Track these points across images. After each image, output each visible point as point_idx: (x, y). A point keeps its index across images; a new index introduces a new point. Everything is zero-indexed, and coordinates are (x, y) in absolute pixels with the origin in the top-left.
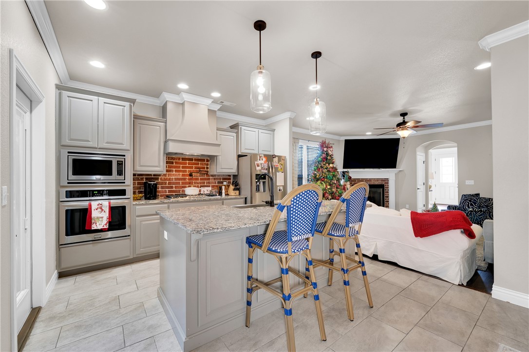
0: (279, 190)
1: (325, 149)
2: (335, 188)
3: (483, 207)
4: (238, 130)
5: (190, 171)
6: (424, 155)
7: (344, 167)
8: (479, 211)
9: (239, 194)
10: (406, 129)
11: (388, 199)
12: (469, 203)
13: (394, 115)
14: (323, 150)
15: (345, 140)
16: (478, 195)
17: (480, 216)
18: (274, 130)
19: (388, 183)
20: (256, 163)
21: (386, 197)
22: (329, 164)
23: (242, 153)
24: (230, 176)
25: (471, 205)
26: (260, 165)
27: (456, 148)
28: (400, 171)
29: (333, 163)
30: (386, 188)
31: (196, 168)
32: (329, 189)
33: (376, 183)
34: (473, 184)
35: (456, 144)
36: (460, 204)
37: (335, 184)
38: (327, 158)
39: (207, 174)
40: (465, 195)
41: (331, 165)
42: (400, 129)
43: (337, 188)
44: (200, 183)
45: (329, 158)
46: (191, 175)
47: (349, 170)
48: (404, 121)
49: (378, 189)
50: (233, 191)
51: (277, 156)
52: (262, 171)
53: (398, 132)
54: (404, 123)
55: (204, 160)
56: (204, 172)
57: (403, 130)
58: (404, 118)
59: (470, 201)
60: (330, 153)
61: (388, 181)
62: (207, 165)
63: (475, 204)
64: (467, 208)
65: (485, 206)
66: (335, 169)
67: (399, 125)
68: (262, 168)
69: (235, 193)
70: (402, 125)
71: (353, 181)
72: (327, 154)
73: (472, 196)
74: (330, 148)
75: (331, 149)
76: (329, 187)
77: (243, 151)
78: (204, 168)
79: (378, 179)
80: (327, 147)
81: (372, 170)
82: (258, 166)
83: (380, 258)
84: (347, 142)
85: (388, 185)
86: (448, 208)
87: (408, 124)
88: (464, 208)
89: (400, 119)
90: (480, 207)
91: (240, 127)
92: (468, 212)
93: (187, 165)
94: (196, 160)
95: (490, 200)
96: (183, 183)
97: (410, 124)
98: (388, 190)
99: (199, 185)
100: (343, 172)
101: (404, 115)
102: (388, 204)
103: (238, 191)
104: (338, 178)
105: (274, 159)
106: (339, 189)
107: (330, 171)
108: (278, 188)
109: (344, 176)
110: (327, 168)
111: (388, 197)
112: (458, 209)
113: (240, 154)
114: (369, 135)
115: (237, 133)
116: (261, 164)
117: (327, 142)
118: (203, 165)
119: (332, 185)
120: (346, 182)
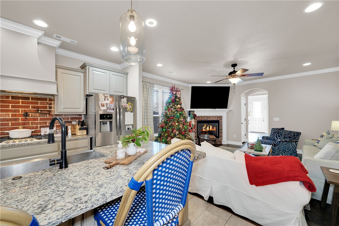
0: (128, 129)
1: (174, 93)
2: (182, 125)
3: (286, 138)
4: (86, 70)
5: (24, 110)
6: (245, 99)
7: (191, 108)
8: (284, 141)
9: (87, 133)
10: (236, 77)
11: (222, 131)
12: (277, 135)
13: (226, 66)
14: (173, 93)
15: (192, 87)
16: (283, 129)
17: (285, 145)
18: (127, 74)
19: (222, 119)
20: (100, 103)
21: (220, 129)
22: (177, 105)
23: (90, 93)
24: (81, 115)
25: (279, 136)
26: (105, 105)
27: (267, 95)
28: (230, 110)
29: (180, 104)
30: (220, 123)
31: (33, 107)
32: (177, 126)
33: (214, 119)
34: (278, 120)
35: (267, 92)
36: (271, 136)
37: (182, 121)
38: (175, 101)
39: (49, 114)
40: (274, 129)
41: (179, 106)
42: (232, 77)
43: (183, 124)
44: (40, 123)
45: (177, 100)
46: (26, 114)
47: (195, 110)
48: (234, 71)
49: (215, 124)
50: (79, 131)
51: (126, 97)
52: (108, 111)
53: (230, 80)
54: (235, 72)
55: (46, 99)
56: (46, 112)
57: (233, 77)
58: (234, 68)
59: (278, 133)
60: (178, 96)
61: (222, 118)
62: (51, 104)
63: (281, 136)
64: (276, 138)
65: (289, 137)
66: (182, 109)
67: (230, 74)
68: (108, 108)
69: (82, 133)
70: (232, 74)
71: (198, 118)
72: (176, 97)
73: (279, 129)
74: (178, 91)
75: (179, 93)
76: (177, 124)
77: (90, 91)
78: (46, 107)
79: (215, 117)
80: (176, 91)
81: (211, 109)
82: (103, 106)
83: (215, 202)
84: (194, 88)
85: (222, 121)
86: (262, 138)
87: (237, 73)
88: (274, 139)
89: (232, 69)
90: (285, 138)
91: (87, 67)
92: (278, 142)
93: (20, 104)
94: (32, 99)
95: (291, 133)
96: (12, 124)
97: (239, 73)
98: (222, 124)
99: (39, 126)
100: (190, 112)
101: (234, 65)
102: (222, 134)
103: (86, 131)
104: (184, 117)
105: (122, 99)
106: (185, 125)
107: (178, 111)
108: (127, 127)
109: (190, 115)
110: (175, 108)
111: (222, 129)
112: (269, 139)
113: (87, 94)
114: (209, 83)
115: (85, 73)
116: (107, 104)
117: (176, 87)
118: (44, 104)
119: (179, 122)
120: (191, 119)
